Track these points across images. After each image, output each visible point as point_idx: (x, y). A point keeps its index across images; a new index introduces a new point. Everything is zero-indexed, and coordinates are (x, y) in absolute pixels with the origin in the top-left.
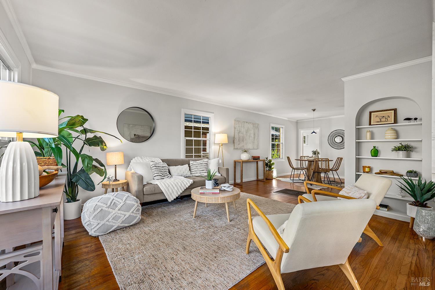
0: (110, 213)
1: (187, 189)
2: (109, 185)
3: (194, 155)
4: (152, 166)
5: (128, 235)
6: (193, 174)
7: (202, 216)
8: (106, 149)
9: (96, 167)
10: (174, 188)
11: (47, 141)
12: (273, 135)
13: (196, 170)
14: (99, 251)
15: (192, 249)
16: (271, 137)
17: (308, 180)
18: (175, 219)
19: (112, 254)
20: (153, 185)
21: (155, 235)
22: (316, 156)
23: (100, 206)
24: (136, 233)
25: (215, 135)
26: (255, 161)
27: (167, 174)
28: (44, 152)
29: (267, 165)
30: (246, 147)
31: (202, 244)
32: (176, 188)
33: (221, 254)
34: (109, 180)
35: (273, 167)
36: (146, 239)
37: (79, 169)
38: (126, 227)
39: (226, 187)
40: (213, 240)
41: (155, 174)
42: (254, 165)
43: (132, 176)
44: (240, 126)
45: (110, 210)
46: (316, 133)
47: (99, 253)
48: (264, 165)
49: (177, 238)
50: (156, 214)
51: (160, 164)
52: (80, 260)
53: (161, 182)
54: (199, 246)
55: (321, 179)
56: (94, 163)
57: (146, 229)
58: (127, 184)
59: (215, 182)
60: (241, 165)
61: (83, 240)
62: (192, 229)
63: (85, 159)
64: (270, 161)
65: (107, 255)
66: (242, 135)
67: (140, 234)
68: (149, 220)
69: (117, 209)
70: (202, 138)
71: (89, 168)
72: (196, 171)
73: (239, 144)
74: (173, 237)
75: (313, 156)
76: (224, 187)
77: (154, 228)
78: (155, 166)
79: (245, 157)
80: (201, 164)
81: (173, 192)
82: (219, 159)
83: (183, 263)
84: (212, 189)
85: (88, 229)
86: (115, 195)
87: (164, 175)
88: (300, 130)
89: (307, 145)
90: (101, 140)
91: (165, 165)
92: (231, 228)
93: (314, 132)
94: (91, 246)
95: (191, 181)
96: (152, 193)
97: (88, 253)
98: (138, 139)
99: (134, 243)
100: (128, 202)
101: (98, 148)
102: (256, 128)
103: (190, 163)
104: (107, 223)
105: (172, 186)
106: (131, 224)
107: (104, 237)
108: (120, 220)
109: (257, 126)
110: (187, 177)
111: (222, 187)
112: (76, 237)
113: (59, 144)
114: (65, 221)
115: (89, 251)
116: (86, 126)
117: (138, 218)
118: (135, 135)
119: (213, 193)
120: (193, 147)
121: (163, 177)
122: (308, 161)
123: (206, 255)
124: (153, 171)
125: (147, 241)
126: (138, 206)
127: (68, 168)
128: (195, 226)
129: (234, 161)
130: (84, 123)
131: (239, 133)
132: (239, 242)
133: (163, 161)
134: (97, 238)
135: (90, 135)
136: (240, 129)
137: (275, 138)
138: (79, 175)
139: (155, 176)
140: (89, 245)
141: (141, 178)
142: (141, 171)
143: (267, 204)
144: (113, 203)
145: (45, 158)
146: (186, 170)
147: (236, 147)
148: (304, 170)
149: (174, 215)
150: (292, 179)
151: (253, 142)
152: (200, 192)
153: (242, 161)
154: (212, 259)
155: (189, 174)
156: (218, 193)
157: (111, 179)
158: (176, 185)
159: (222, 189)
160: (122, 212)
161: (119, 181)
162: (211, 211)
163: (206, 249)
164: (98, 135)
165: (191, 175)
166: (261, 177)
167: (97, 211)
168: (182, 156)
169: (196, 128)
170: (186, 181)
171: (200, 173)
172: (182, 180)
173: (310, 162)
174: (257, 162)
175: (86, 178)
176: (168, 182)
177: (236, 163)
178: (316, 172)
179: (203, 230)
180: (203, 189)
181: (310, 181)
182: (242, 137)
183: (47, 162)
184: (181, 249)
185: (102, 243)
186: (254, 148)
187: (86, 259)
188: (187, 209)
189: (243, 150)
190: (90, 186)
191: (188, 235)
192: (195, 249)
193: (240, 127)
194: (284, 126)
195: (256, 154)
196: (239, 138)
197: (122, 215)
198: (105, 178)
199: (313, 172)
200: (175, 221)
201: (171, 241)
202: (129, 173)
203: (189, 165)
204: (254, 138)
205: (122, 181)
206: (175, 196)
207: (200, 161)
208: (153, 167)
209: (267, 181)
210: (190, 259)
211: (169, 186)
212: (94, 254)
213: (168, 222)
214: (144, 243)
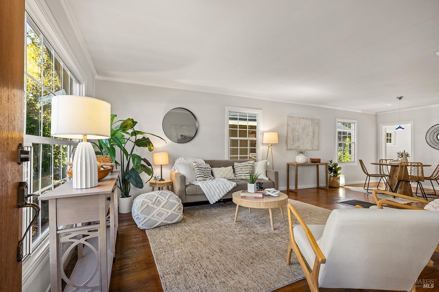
0: (155, 209)
1: (230, 192)
2: (155, 184)
3: (240, 157)
4: (194, 167)
5: (170, 232)
6: (237, 177)
7: (244, 221)
8: (153, 150)
9: (144, 166)
10: (216, 190)
11: (104, 142)
12: (340, 133)
13: (241, 172)
14: (145, 242)
15: (228, 252)
16: (337, 135)
17: (390, 191)
18: (215, 222)
19: (155, 246)
20: (195, 186)
21: (195, 235)
22: (404, 160)
23: (147, 203)
24: (177, 231)
25: (263, 134)
26: (315, 165)
27: (209, 176)
28: (103, 151)
29: (331, 169)
30: (302, 148)
31: (239, 249)
32: (218, 190)
33: (258, 261)
34: (155, 179)
35: (339, 172)
36: (186, 237)
37: (130, 168)
38: (169, 224)
39: (270, 192)
40: (252, 246)
41: (198, 174)
42: (313, 169)
43: (176, 176)
44: (295, 122)
45: (155, 206)
46: (403, 129)
47: (144, 244)
48: (326, 169)
49: (215, 240)
50: (197, 215)
51: (202, 165)
52: (130, 248)
53: (202, 183)
54: (237, 250)
55: (411, 190)
56: (143, 162)
57: (187, 228)
58: (172, 184)
59: (259, 186)
60: (295, 168)
61: (133, 231)
62: (231, 233)
63: (135, 158)
64: (336, 165)
65: (151, 246)
66: (297, 133)
67: (181, 232)
68: (190, 221)
69: (161, 206)
70: (248, 137)
71: (138, 167)
72: (241, 174)
73: (293, 144)
74: (211, 238)
75: (400, 159)
76: (269, 191)
77: (195, 229)
78: (198, 167)
79: (300, 159)
80: (246, 166)
81: (215, 195)
82: (268, 161)
83: (218, 264)
84: (255, 193)
85: (137, 222)
86: (160, 193)
87: (206, 176)
88: (380, 125)
89: (394, 145)
90: (149, 141)
91: (208, 166)
92: (274, 236)
93: (400, 127)
94: (139, 237)
95: (234, 184)
96: (193, 194)
97: (136, 243)
98: (185, 139)
99: (176, 240)
100: (170, 200)
101: (146, 149)
102: (316, 124)
103: (235, 165)
104: (152, 218)
105: (214, 188)
106: (174, 222)
107: (150, 231)
108: (163, 217)
109: (317, 122)
110: (231, 180)
111: (267, 192)
112: (128, 228)
113: (113, 145)
114: (119, 214)
115: (137, 241)
116: (136, 128)
117: (179, 216)
118: (182, 136)
119: (255, 198)
120: (239, 148)
121: (205, 179)
122: (391, 166)
123: (243, 260)
124: (195, 172)
125: (186, 239)
126: (180, 205)
127: (122, 166)
128: (235, 230)
129: (287, 164)
130: (134, 125)
131: (293, 131)
132: (280, 252)
133: (206, 162)
134: (144, 231)
135: (139, 137)
136: (294, 126)
137: (343, 136)
138: (131, 173)
139: (197, 177)
140: (138, 236)
141: (183, 179)
142: (183, 171)
143: (324, 216)
144: (157, 201)
145: (104, 157)
146: (229, 172)
147: (289, 148)
148: (384, 178)
149: (214, 218)
150: (366, 188)
151: (312, 141)
152: (241, 195)
153: (297, 164)
154: (248, 264)
155: (233, 176)
156: (261, 198)
157: (157, 178)
158: (218, 187)
159: (267, 194)
160: (166, 210)
161: (164, 180)
162: (255, 217)
163: (243, 254)
164: (147, 136)
165: (235, 178)
166: (323, 184)
167: (144, 206)
168: (226, 157)
169: (241, 127)
170: (228, 184)
171: (245, 176)
172: (224, 182)
173: (394, 167)
174: (317, 166)
175: (136, 176)
176: (209, 184)
177: (289, 166)
178: (403, 181)
179: (243, 235)
180: (245, 192)
181: (393, 192)
182: (296, 136)
183: (105, 160)
184: (217, 250)
185: (148, 236)
186: (313, 148)
187: (135, 248)
188: (230, 213)
189: (299, 151)
190: (139, 184)
191: (226, 238)
192: (231, 253)
193: (295, 124)
194: (357, 121)
195: (315, 157)
196: (294, 137)
197: (165, 212)
198: (152, 177)
199: (399, 180)
200: (215, 223)
201: (209, 242)
202: (174, 174)
203: (233, 167)
204: (314, 136)
205: (167, 180)
206: (217, 199)
207: (245, 163)
208: (196, 168)
209: (331, 189)
210: (225, 261)
211: (211, 188)
212: (141, 244)
213: (208, 224)
214: (183, 241)
